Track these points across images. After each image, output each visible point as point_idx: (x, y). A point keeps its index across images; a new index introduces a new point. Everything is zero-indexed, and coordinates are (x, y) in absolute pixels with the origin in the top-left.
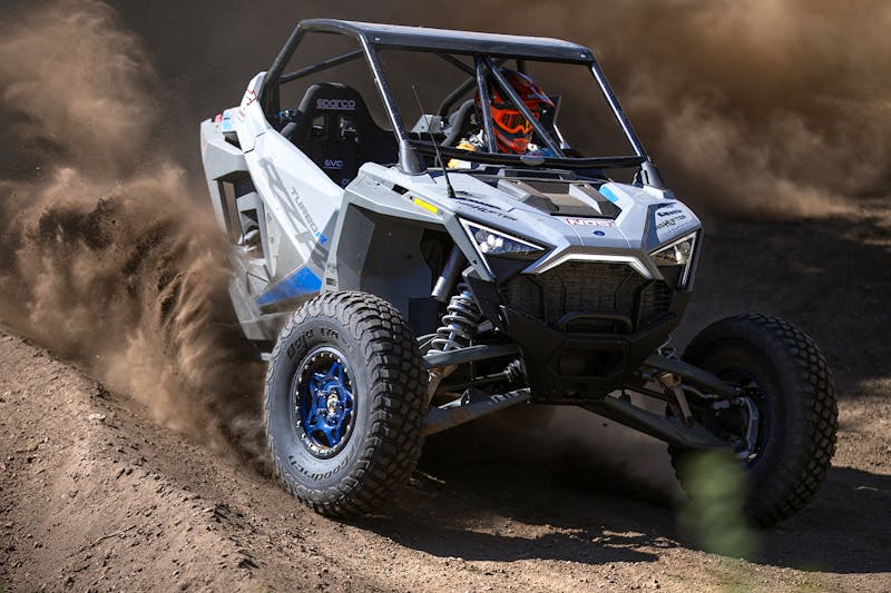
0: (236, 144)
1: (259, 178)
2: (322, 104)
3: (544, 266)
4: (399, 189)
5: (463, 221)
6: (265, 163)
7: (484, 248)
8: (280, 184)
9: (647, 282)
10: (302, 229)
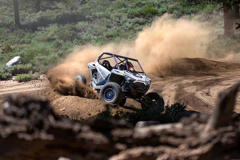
0: (95, 66)
1: (98, 70)
2: (105, 62)
3: (134, 82)
4: (118, 72)
5: (126, 76)
6: (99, 68)
7: (128, 79)
8: (101, 71)
9: (145, 85)
10: (104, 76)
